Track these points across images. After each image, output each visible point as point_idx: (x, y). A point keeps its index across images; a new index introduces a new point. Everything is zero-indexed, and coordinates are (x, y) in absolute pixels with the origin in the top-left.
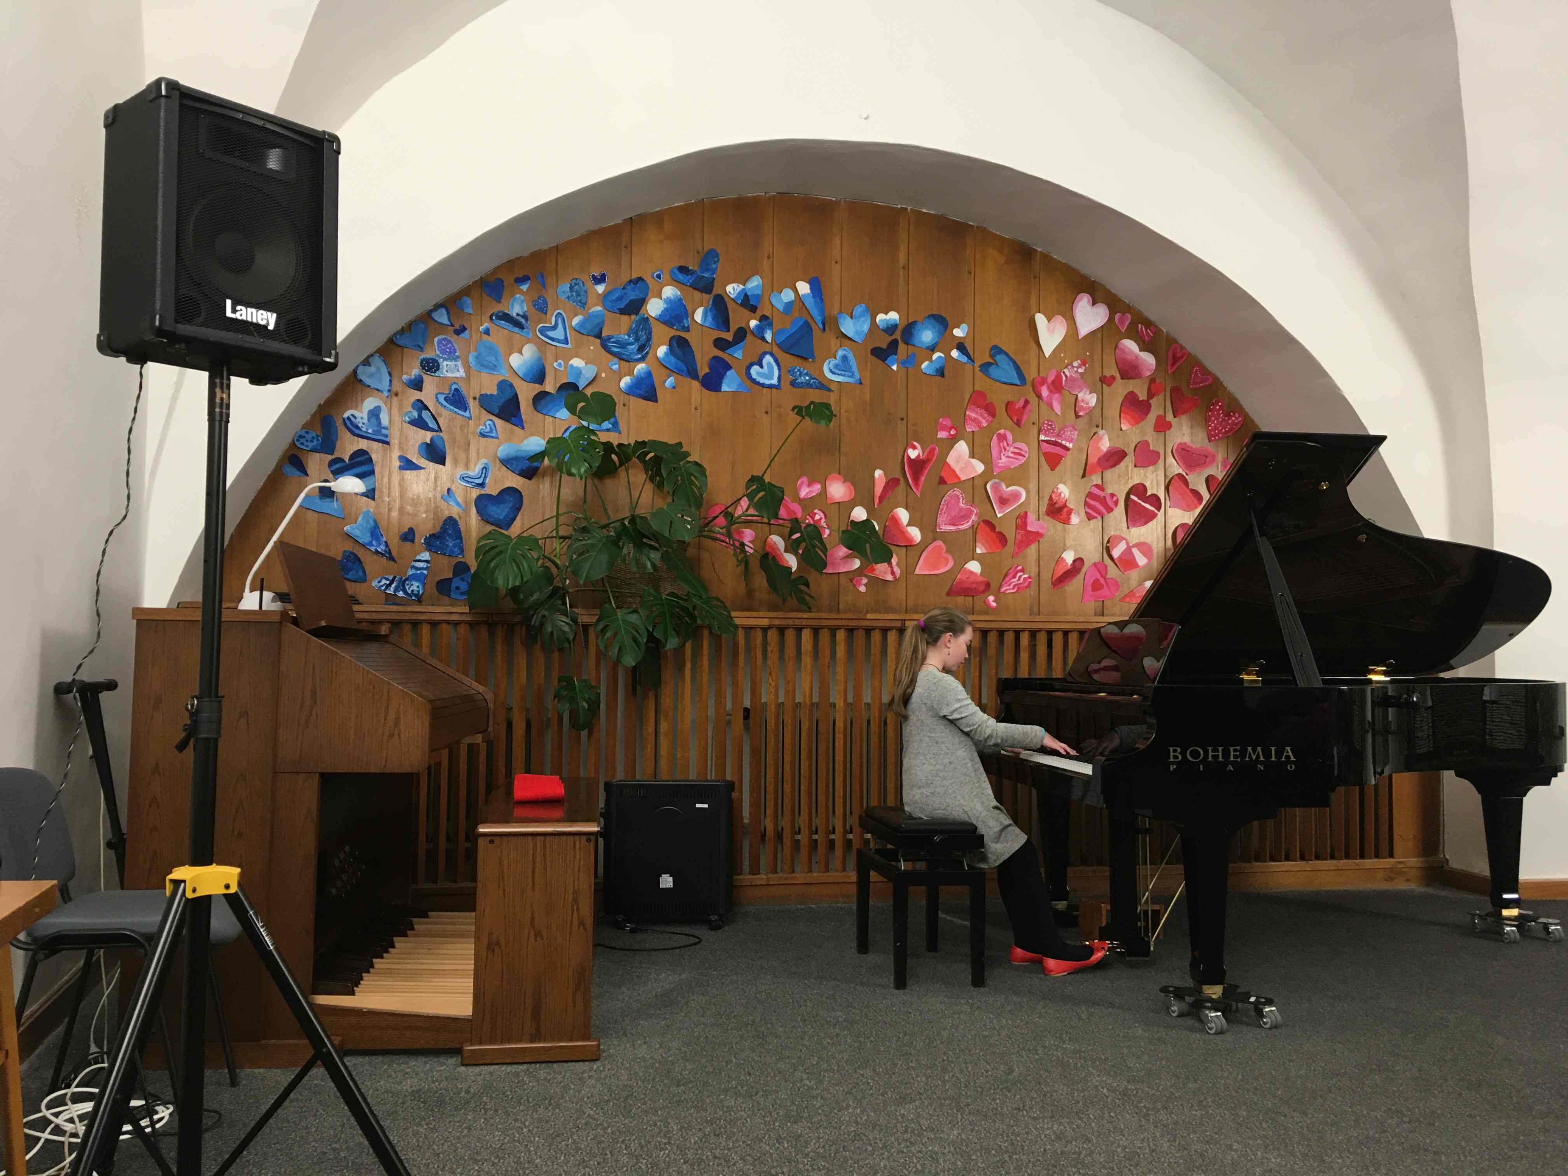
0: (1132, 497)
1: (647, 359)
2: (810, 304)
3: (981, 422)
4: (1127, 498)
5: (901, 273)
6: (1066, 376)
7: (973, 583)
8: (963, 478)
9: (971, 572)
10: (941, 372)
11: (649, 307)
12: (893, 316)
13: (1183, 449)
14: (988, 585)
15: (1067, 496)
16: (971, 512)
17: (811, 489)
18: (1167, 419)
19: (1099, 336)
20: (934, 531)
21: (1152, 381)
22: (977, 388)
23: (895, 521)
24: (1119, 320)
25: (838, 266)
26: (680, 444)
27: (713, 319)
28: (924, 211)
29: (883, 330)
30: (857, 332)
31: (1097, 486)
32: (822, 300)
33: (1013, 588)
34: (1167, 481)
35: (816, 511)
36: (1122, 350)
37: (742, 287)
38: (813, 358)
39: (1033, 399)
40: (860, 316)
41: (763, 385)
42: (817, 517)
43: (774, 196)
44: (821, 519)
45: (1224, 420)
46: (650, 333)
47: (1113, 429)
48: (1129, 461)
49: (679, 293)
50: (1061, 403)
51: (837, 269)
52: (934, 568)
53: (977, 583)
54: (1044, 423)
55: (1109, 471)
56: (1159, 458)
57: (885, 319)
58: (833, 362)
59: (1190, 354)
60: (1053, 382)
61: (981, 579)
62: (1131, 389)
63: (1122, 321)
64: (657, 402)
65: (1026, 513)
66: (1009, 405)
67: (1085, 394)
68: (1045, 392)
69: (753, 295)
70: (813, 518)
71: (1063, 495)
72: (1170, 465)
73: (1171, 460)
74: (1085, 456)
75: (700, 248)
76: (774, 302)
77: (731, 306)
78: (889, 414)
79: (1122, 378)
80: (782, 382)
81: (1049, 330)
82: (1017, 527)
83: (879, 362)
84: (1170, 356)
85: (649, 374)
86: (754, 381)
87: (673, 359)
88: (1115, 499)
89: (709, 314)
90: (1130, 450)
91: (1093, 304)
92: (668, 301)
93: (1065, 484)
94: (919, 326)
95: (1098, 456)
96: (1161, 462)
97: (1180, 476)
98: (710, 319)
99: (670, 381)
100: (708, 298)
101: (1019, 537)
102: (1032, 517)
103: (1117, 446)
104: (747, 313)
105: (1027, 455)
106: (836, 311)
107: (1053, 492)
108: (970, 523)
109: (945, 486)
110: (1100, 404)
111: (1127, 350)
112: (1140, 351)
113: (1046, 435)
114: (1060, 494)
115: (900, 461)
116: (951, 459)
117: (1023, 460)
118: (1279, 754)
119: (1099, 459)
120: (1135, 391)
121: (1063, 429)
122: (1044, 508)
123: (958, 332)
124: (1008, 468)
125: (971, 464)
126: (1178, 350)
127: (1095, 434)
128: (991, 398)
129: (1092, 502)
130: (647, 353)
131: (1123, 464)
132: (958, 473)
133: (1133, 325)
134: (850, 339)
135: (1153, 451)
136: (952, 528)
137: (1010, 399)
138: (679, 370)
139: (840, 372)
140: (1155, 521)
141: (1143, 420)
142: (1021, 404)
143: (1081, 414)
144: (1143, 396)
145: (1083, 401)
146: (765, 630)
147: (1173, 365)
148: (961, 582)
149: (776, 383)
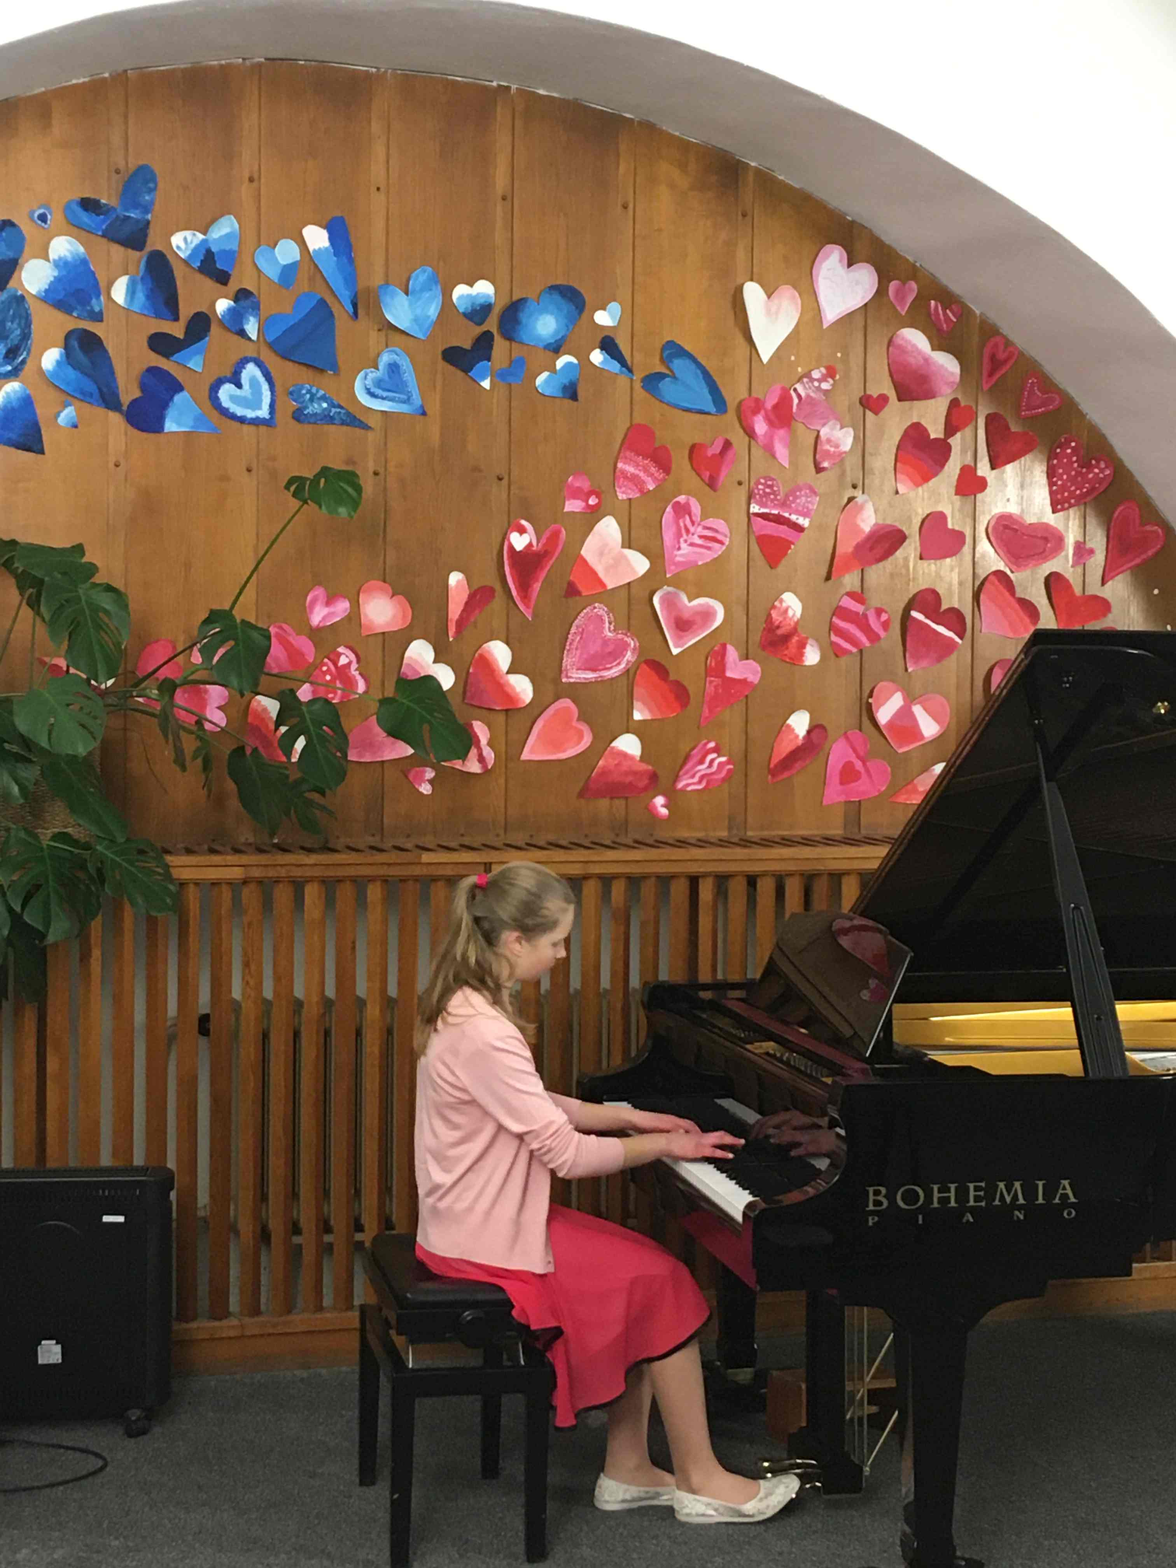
0: (915, 614)
1: (22, 374)
2: (329, 267)
3: (644, 482)
4: (906, 617)
5: (499, 208)
6: (799, 396)
7: (627, 773)
8: (610, 586)
9: (625, 755)
10: (571, 392)
11: (24, 275)
12: (484, 289)
13: (1006, 527)
14: (654, 777)
15: (798, 614)
16: (625, 646)
17: (331, 609)
18: (980, 473)
19: (859, 321)
20: (557, 680)
21: (954, 403)
22: (638, 419)
23: (486, 664)
24: (898, 292)
25: (382, 197)
26: (79, 549)
27: (148, 297)
28: (542, 92)
29: (465, 315)
30: (416, 320)
31: (851, 595)
32: (351, 260)
33: (700, 782)
34: (977, 583)
35: (341, 650)
36: (899, 347)
37: (201, 236)
38: (335, 367)
39: (739, 439)
40: (422, 290)
41: (242, 420)
42: (343, 661)
43: (260, 65)
44: (350, 663)
45: (1079, 473)
46: (28, 324)
47: (882, 491)
48: (910, 550)
49: (81, 249)
50: (792, 445)
51: (379, 201)
52: (559, 747)
53: (635, 773)
54: (759, 483)
55: (874, 567)
56: (964, 543)
57: (469, 296)
58: (373, 375)
59: (1021, 354)
60: (776, 407)
61: (644, 767)
62: (915, 420)
63: (901, 294)
64: (42, 452)
65: (724, 647)
66: (694, 451)
67: (832, 429)
68: (760, 426)
69: (224, 252)
70: (335, 664)
71: (790, 613)
72: (983, 556)
73: (985, 547)
74: (832, 542)
75: (121, 165)
76: (262, 263)
77: (179, 272)
78: (476, 469)
79: (900, 400)
80: (278, 416)
81: (768, 312)
82: (708, 672)
83: (460, 374)
84: (986, 360)
85: (27, 402)
86: (225, 412)
87: (71, 373)
88: (884, 617)
89: (140, 287)
90: (913, 530)
91: (850, 265)
92: (60, 264)
93: (795, 593)
94: (532, 306)
95: (854, 543)
96: (967, 549)
97: (999, 574)
98: (141, 296)
99: (67, 415)
100: (137, 259)
101: (710, 689)
102: (732, 654)
103: (889, 522)
104: (209, 284)
105: (727, 543)
106: (377, 280)
107: (774, 607)
108: (623, 666)
109: (577, 598)
110: (860, 448)
111: (909, 348)
112: (933, 349)
113: (762, 505)
114: (786, 611)
115: (495, 552)
116: (589, 551)
117: (719, 550)
118: (1049, 1193)
119: (858, 547)
120: (923, 422)
121: (793, 492)
122: (756, 637)
123: (604, 318)
124: (692, 565)
125: (625, 558)
126: (1001, 348)
127: (851, 500)
128: (662, 437)
129: (842, 624)
130: (23, 362)
131: (899, 553)
132: (601, 574)
133: (921, 301)
134: (403, 332)
135: (953, 530)
136: (590, 675)
137: (697, 440)
138: (83, 393)
139: (385, 394)
140: (954, 657)
141: (935, 474)
142: (716, 449)
143: (825, 464)
144: (936, 431)
145: (829, 441)
146: (236, 886)
147: (990, 375)
148: (604, 773)
149: (267, 416)
